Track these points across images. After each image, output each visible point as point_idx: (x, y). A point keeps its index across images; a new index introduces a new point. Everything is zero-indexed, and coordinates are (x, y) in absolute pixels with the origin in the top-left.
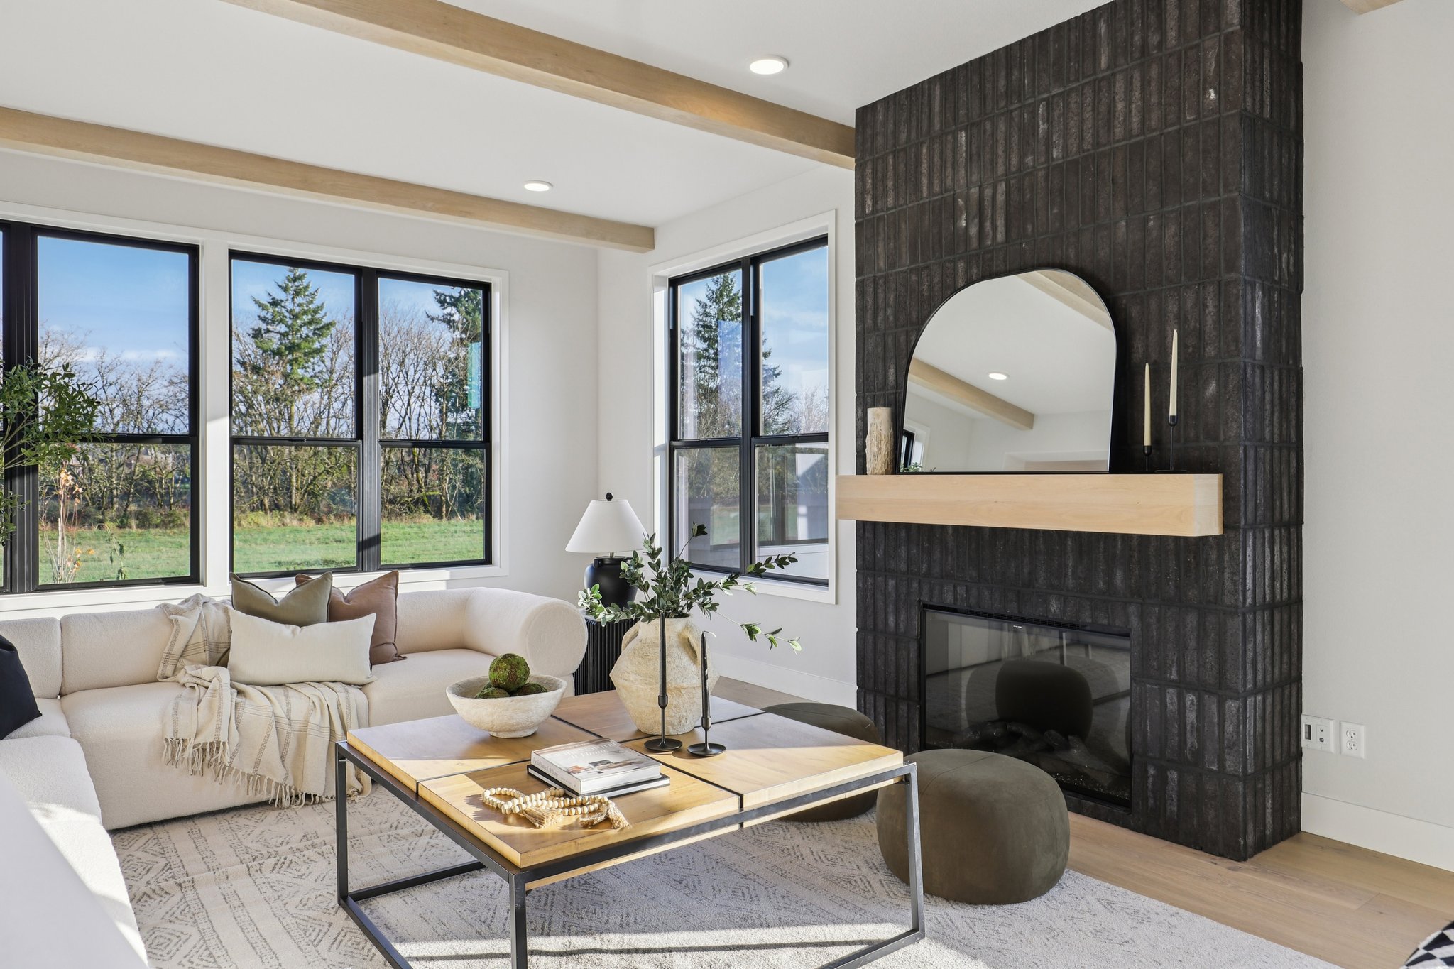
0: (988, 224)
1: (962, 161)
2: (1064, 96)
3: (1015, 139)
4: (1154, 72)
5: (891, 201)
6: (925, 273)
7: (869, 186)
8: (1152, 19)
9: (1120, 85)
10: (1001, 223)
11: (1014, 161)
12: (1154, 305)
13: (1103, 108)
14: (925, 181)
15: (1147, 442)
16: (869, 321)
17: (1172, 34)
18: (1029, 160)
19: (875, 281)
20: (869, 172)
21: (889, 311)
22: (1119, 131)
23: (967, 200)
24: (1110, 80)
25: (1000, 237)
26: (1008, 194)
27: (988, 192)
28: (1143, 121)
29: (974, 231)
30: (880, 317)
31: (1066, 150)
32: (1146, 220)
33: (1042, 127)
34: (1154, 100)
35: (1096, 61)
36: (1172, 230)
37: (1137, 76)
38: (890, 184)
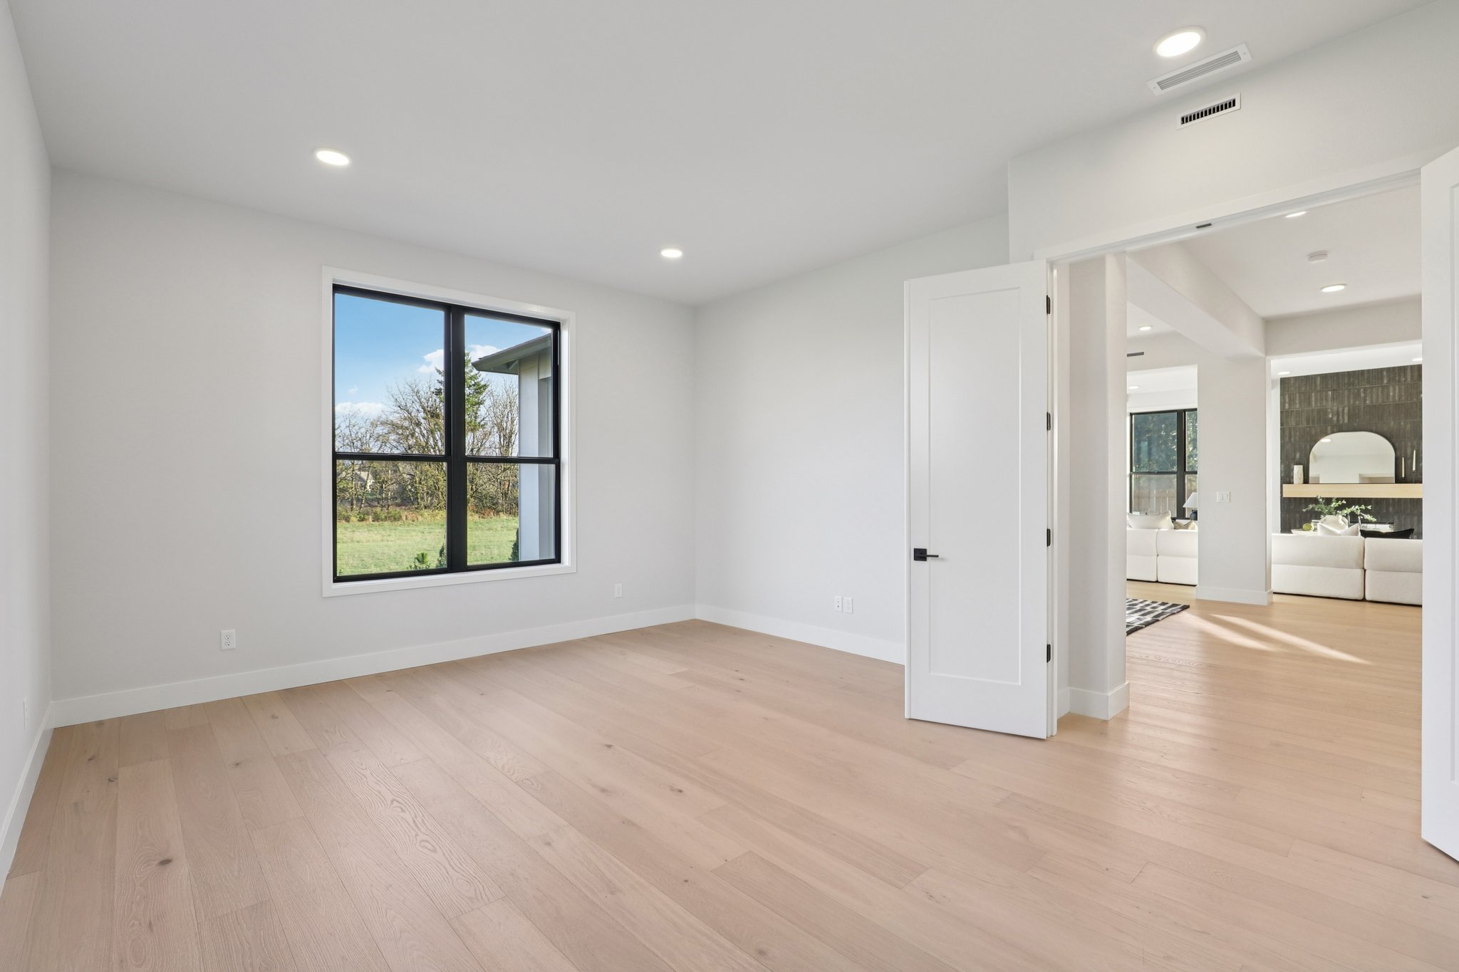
0: (1341, 418)
1: (1330, 399)
2: (1371, 388)
3: (1352, 396)
4: (1403, 387)
5: (1298, 406)
6: (1313, 429)
7: (1287, 400)
8: (1402, 374)
9: (1391, 388)
10: (1346, 418)
11: (1352, 402)
12: (1403, 443)
13: (1385, 393)
14: (1313, 403)
15: (1403, 476)
16: (1287, 439)
17: (1409, 379)
18: (1357, 402)
19: (1290, 430)
20: (1287, 397)
21: (1297, 438)
22: (1391, 400)
23: (1332, 410)
24: (1387, 387)
25: (1346, 421)
26: (1349, 410)
27: (1341, 409)
28: (1399, 399)
29: (1335, 419)
30: (1292, 439)
31: (1371, 401)
32: (1400, 423)
33: (1362, 395)
34: (1403, 394)
35: (1382, 380)
36: (1409, 426)
37: (1397, 387)
38: (1297, 402)
